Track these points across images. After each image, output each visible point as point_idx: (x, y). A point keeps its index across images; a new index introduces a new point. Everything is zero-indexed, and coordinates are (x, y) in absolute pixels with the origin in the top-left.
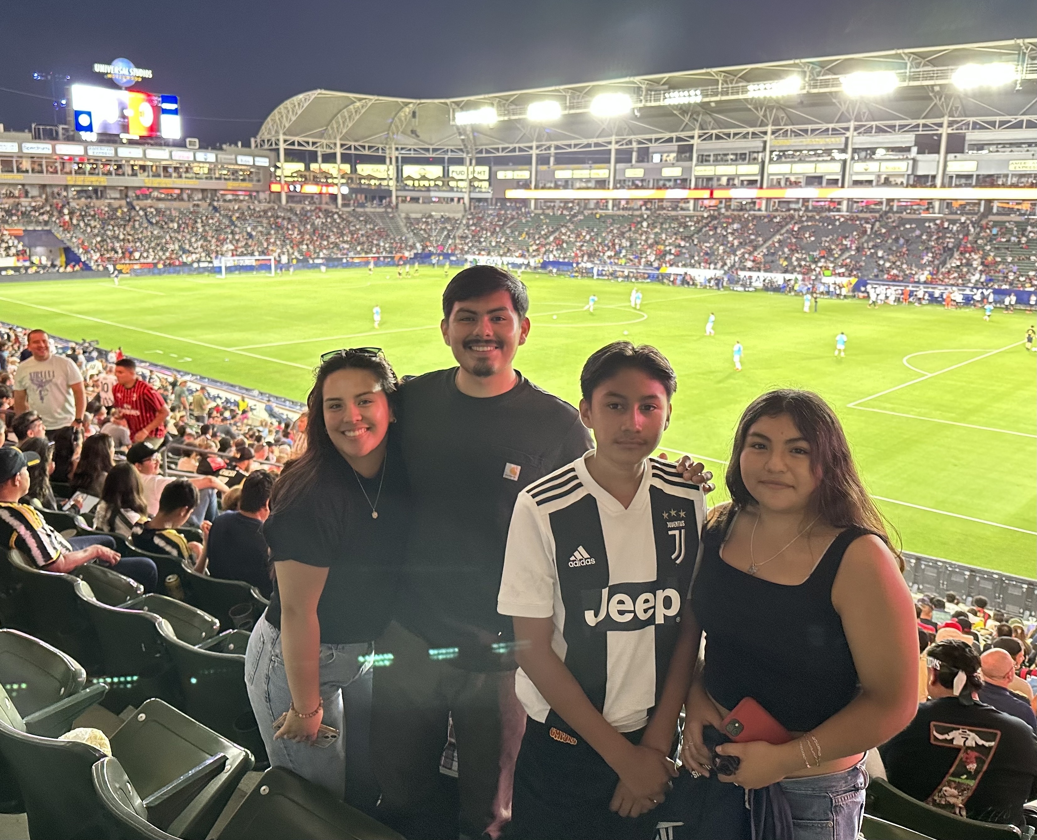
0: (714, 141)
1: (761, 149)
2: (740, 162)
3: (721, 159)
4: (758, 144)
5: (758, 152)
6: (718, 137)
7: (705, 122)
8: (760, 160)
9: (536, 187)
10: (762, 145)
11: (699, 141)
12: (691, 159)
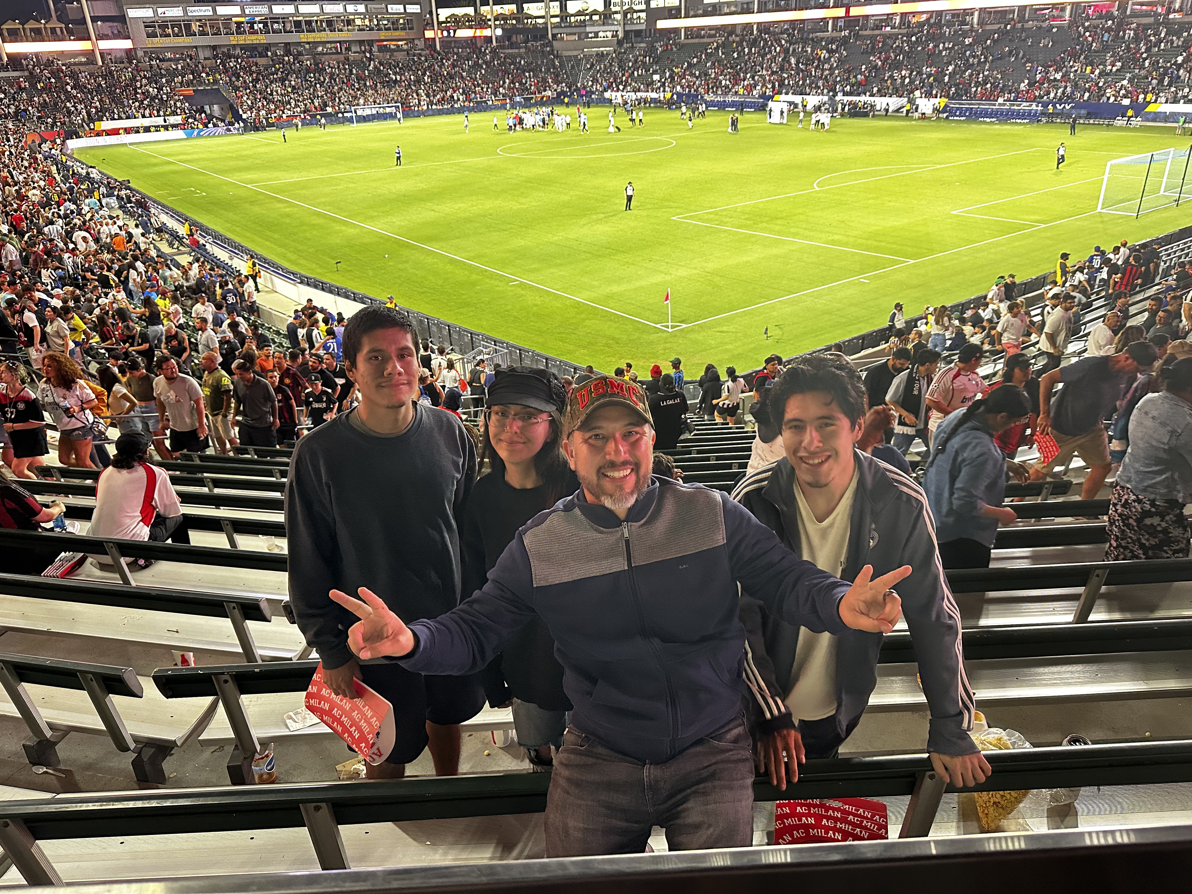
9: (687, 16)
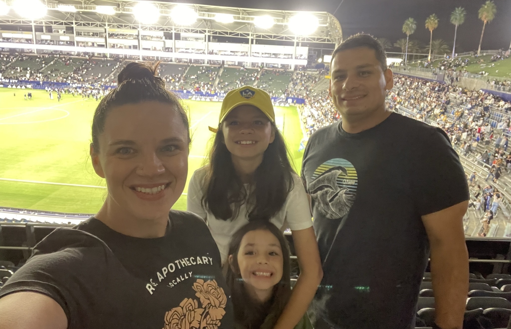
0: (82, 26)
1: (104, 32)
2: (95, 36)
3: (87, 34)
4: (102, 30)
5: (103, 33)
6: (84, 25)
7: (77, 17)
8: (104, 36)
10: (104, 30)
11: (76, 25)
12: (73, 33)
